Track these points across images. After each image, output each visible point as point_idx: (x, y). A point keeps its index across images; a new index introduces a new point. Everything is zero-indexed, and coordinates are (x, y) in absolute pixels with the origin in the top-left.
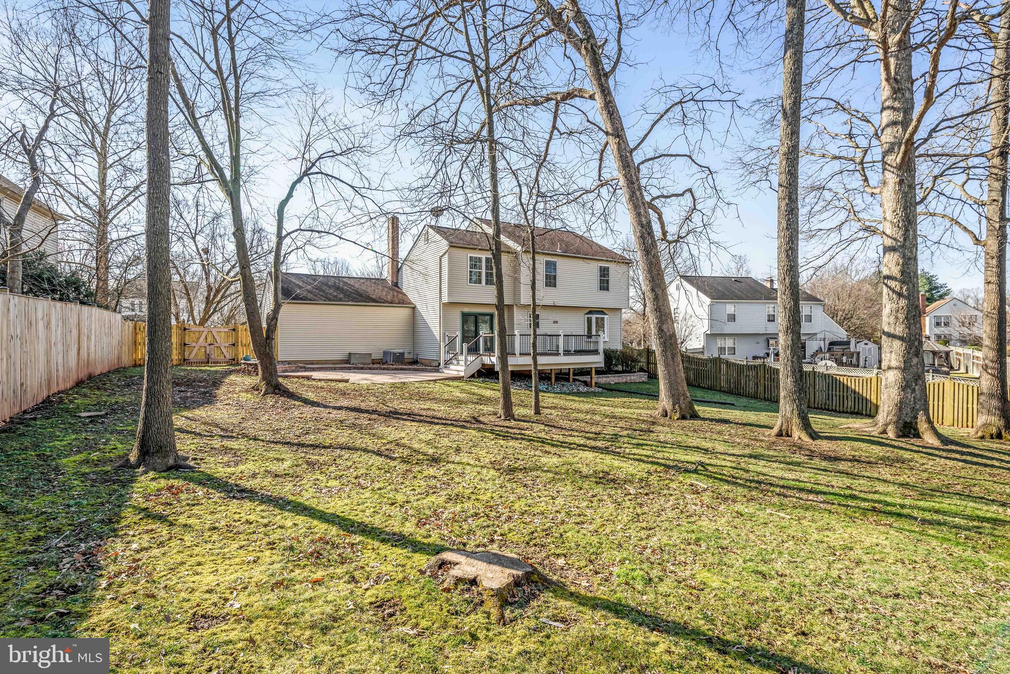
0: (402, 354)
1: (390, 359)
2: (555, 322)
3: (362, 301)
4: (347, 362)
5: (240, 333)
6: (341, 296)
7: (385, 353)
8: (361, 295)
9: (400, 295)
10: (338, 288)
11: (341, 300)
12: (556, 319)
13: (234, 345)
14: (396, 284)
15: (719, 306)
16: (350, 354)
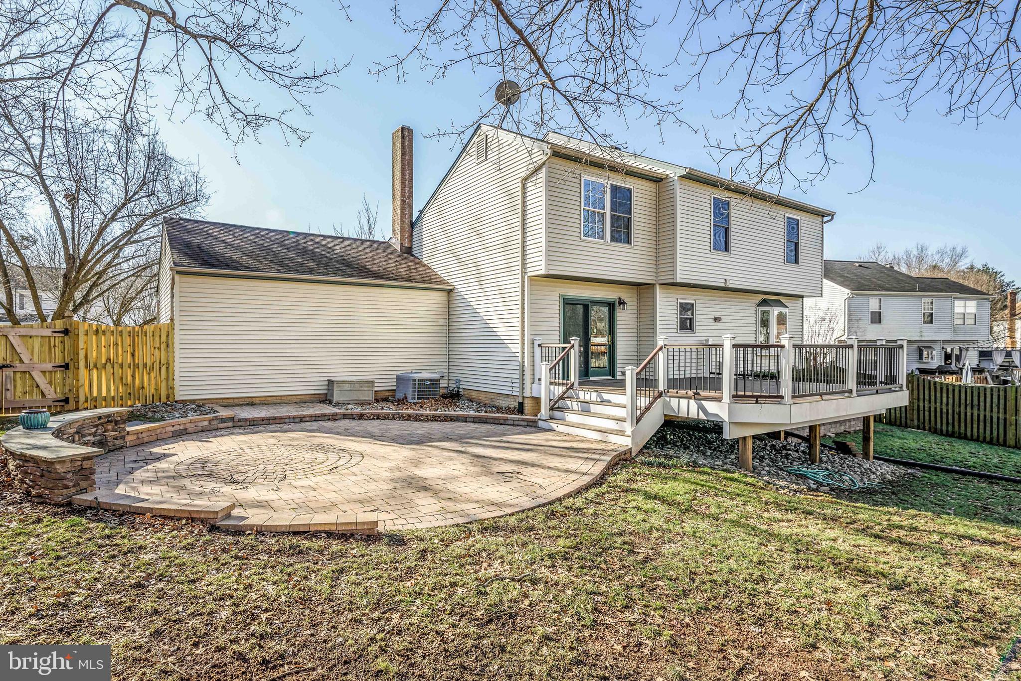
0: (435, 382)
1: (411, 392)
2: (717, 320)
3: (351, 276)
4: (325, 399)
5: (82, 338)
6: (311, 264)
7: (399, 379)
8: (349, 265)
9: (421, 268)
10: (304, 252)
11: (311, 271)
12: (718, 314)
13: (66, 367)
14: (408, 251)
15: (861, 300)
16: (331, 383)
